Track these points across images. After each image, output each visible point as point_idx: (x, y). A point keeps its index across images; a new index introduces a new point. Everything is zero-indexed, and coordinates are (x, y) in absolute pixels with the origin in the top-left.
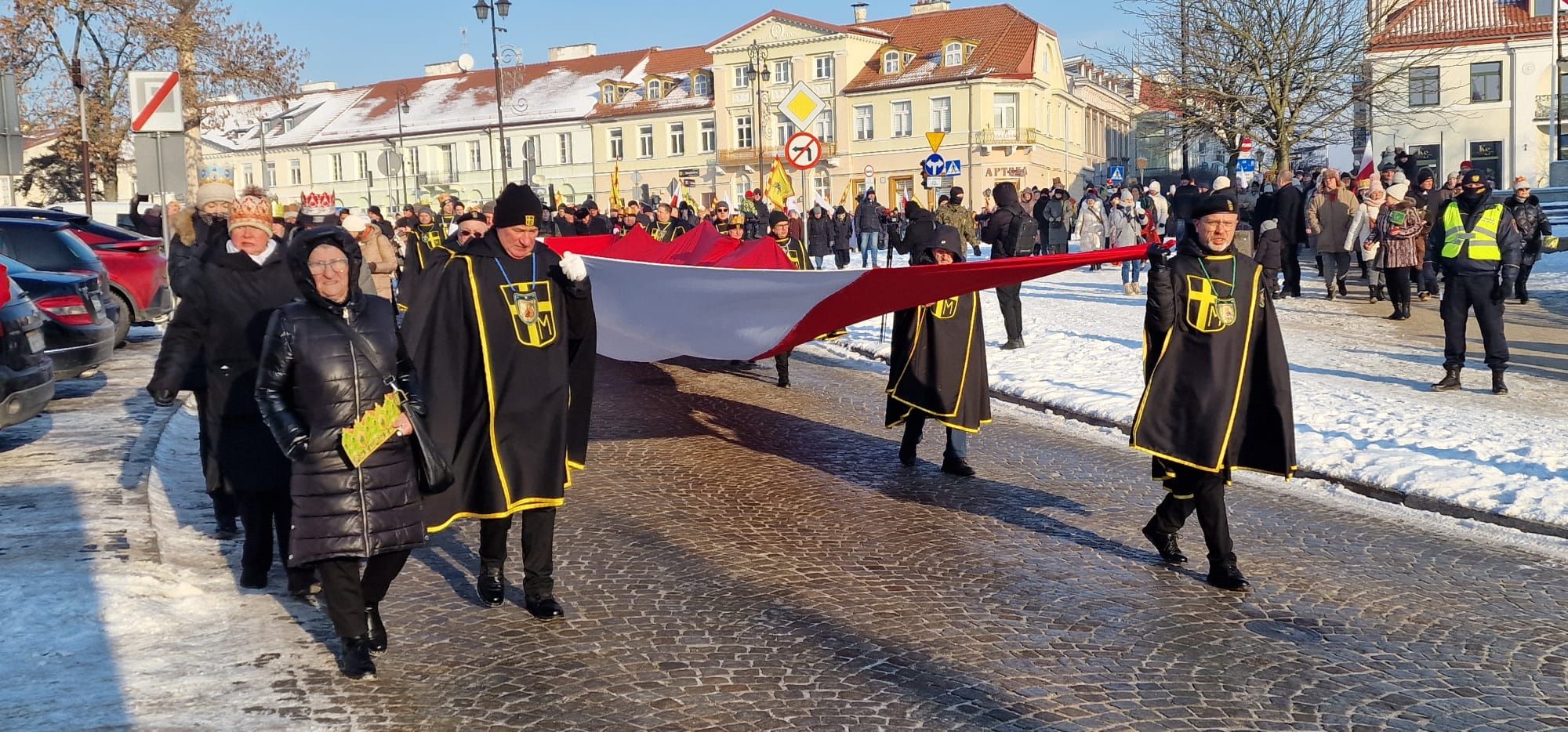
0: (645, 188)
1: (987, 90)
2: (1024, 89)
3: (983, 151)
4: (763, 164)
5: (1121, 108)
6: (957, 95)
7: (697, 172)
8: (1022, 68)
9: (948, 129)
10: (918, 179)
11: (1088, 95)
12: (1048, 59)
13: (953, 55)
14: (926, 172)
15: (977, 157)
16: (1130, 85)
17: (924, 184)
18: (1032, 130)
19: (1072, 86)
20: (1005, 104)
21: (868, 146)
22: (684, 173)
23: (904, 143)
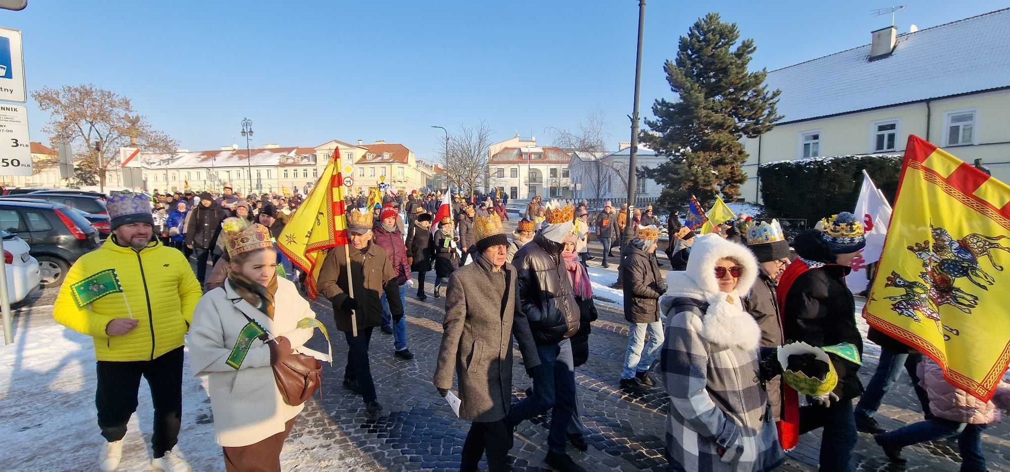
1: (396, 166)
2: (405, 166)
3: (395, 182)
5: (431, 173)
6: (388, 166)
8: (405, 161)
9: (385, 175)
11: (422, 169)
12: (411, 159)
13: (386, 156)
14: (380, 187)
15: (393, 183)
16: (431, 167)
17: (380, 190)
18: (407, 177)
19: (417, 166)
20: (401, 170)
21: (363, 178)
23: (373, 178)
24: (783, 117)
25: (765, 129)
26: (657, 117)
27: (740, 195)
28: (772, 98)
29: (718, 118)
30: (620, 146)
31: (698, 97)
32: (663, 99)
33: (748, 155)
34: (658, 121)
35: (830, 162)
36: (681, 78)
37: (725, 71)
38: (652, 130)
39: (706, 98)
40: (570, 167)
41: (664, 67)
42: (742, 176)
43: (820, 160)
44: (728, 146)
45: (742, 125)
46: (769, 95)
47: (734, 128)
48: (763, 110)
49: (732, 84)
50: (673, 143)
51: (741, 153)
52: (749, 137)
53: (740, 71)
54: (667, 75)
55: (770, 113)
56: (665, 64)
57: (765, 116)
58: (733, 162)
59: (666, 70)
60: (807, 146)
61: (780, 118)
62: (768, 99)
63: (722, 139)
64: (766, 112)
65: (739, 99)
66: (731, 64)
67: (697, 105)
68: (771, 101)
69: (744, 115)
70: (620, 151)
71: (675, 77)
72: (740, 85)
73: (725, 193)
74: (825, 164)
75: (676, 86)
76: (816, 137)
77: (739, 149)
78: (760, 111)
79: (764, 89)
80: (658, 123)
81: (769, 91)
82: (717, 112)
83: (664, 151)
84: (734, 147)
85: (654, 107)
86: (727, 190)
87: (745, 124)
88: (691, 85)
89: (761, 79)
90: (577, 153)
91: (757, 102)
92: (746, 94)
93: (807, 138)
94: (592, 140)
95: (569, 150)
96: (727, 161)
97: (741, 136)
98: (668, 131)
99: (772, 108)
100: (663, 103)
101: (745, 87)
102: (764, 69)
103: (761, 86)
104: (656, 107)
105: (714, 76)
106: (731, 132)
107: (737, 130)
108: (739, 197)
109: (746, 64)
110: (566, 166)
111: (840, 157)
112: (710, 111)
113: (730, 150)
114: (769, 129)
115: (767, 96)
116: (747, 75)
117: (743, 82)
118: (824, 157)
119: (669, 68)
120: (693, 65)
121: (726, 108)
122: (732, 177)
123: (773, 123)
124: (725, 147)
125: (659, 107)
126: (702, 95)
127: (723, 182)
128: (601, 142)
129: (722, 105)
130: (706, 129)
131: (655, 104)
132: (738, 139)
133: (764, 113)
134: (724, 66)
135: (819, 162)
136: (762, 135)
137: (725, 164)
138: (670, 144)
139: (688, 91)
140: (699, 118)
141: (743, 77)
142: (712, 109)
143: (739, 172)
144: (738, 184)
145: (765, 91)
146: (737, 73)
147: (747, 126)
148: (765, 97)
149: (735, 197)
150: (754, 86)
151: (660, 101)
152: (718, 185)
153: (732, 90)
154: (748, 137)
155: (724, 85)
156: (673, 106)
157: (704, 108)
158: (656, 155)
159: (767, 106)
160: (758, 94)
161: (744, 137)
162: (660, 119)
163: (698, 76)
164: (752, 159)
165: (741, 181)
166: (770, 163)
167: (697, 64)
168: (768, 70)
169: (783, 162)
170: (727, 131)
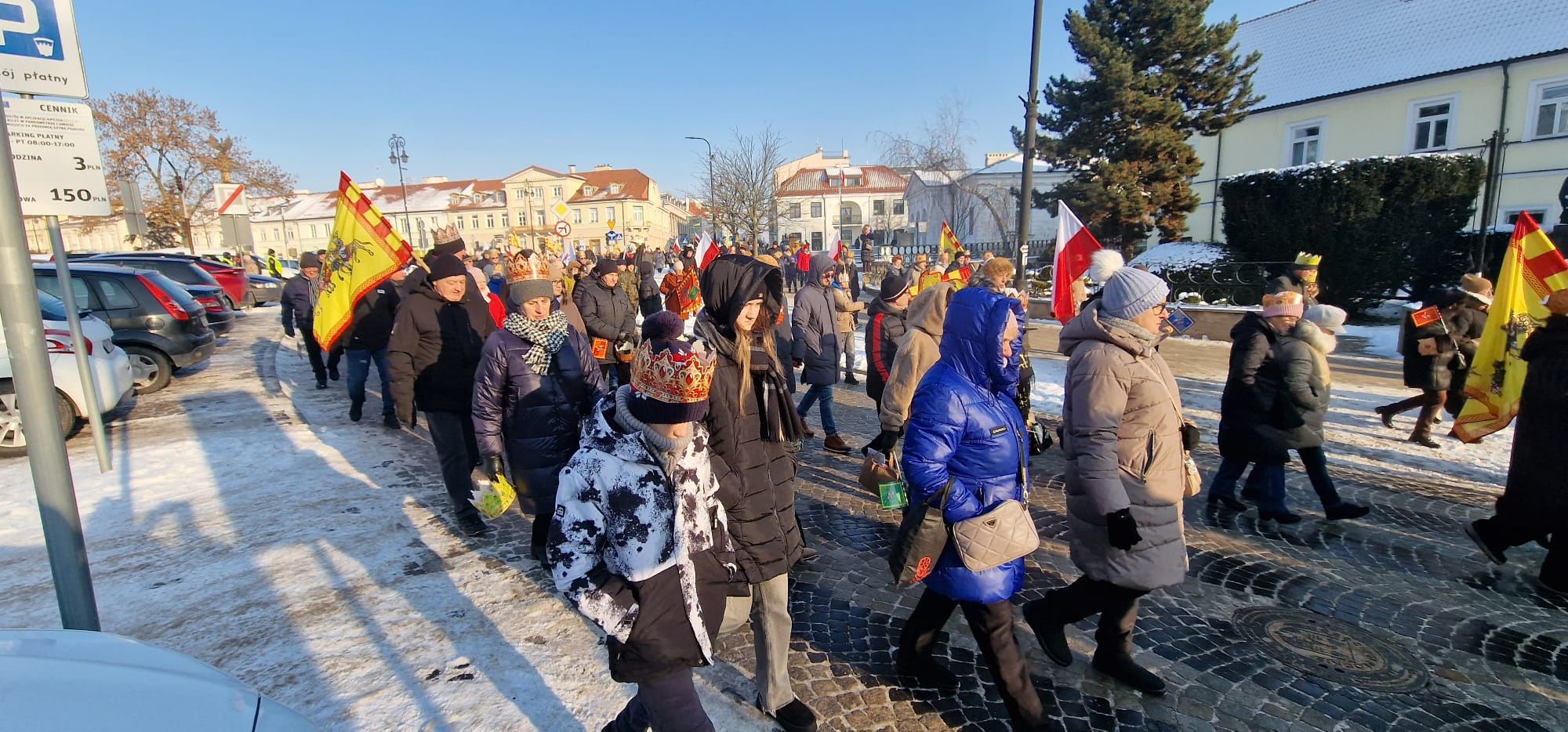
0: (477, 243)
1: (630, 204)
2: (644, 204)
3: (630, 230)
4: (532, 233)
5: (685, 215)
6: (618, 206)
7: (502, 236)
8: (644, 196)
9: (614, 220)
10: (603, 242)
11: (670, 208)
12: (654, 192)
13: (615, 189)
14: (608, 238)
15: (627, 232)
16: (685, 204)
17: (607, 243)
18: (648, 222)
19: (663, 204)
20: (638, 211)
21: (579, 226)
22: (496, 237)
23: (595, 225)
24: (1264, 98)
25: (1232, 120)
26: (1051, 107)
27: (1187, 230)
28: (1245, 67)
29: (1153, 103)
30: (987, 160)
31: (1121, 69)
32: (1062, 76)
33: (1202, 165)
34: (1054, 113)
35: (1343, 169)
36: (1093, 38)
37: (1167, 24)
38: (1045, 129)
39: (1135, 71)
40: (907, 197)
41: (1064, 21)
42: (1191, 199)
43: (1326, 166)
44: (1169, 150)
45: (1192, 115)
46: (1241, 62)
47: (1179, 121)
48: (1229, 88)
49: (1178, 45)
50: (1078, 150)
51: (1190, 160)
52: (1206, 135)
53: (1193, 22)
54: (1070, 34)
55: (1242, 93)
56: (1067, 16)
57: (1233, 98)
58: (1177, 177)
59: (1067, 26)
60: (1298, 147)
61: (1258, 100)
62: (1239, 69)
63: (1160, 139)
64: (1234, 91)
65: (1189, 71)
66: (1179, 11)
67: (1120, 83)
68: (1243, 72)
69: (1198, 98)
70: (987, 167)
71: (1083, 37)
72: (1192, 47)
73: (1162, 228)
74: (1334, 172)
75: (1085, 52)
76: (1313, 132)
77: (1187, 154)
78: (1224, 89)
79: (1232, 51)
80: (1054, 116)
81: (1241, 55)
82: (1152, 94)
83: (1063, 162)
84: (1179, 152)
85: (1048, 91)
86: (1165, 223)
87: (1198, 112)
88: (1111, 50)
89: (1228, 35)
90: (919, 173)
91: (1219, 74)
92: (1201, 62)
93: (1299, 134)
94: (945, 149)
95: (906, 170)
96: (1167, 174)
97: (1190, 134)
98: (1071, 130)
99: (1245, 83)
100: (1063, 83)
101: (1201, 50)
102: (1234, 18)
103: (1227, 48)
104: (1051, 89)
105: (1149, 34)
106: (1175, 128)
107: (1185, 123)
108: (1186, 235)
109: (1203, 10)
110: (899, 196)
111: (1361, 160)
112: (1142, 93)
113: (1172, 157)
114: (1238, 119)
115: (1237, 64)
116: (1203, 28)
117: (1197, 42)
118: (1332, 162)
119: (1073, 22)
120: (1114, 15)
121: (1168, 86)
122: (1175, 202)
123: (1245, 110)
124: (1164, 153)
125: (1055, 89)
126: (1129, 66)
127: (1160, 211)
128: (959, 152)
129: (1161, 82)
130: (1133, 123)
131: (1048, 85)
132: (1186, 139)
133: (1230, 93)
134: (1166, 15)
135: (1324, 168)
136: (1223, 130)
137: (1164, 180)
138: (1074, 150)
139: (1105, 61)
140: (1121, 105)
141: (1198, 32)
142: (1144, 88)
143: (1186, 193)
144: (1185, 213)
145: (1234, 56)
146: (1188, 26)
147: (1202, 116)
148: (1232, 66)
149: (1179, 234)
150: (1216, 47)
151: (1058, 78)
152: (1151, 215)
153: (1177, 56)
154: (1202, 134)
155: (1165, 47)
156: (1079, 87)
157: (1133, 88)
158: (1050, 171)
159: (1237, 80)
160: (1222, 59)
161: (1196, 134)
162: (1057, 110)
163: (1122, 34)
164: (1206, 173)
165: (1190, 208)
166: (1241, 175)
167: (1121, 14)
168: (1239, 20)
169: (1263, 171)
170: (1169, 125)
